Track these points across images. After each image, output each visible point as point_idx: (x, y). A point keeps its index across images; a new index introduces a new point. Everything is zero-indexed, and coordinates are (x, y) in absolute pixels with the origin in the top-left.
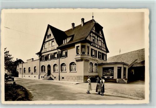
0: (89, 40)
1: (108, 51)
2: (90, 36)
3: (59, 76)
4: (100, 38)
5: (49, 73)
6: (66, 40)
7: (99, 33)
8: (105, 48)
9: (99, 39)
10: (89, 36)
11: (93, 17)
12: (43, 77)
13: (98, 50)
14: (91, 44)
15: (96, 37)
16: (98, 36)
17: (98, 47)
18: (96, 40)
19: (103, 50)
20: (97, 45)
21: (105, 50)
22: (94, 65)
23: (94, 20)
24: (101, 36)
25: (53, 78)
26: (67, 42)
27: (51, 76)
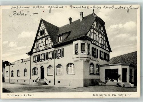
0: (90, 37)
1: (110, 51)
2: (91, 32)
3: (54, 79)
4: (102, 35)
5: (42, 77)
6: (62, 37)
7: (101, 29)
8: (107, 47)
9: (100, 36)
10: (89, 32)
11: (93, 10)
12: (35, 81)
13: (99, 49)
14: (92, 42)
15: (97, 34)
16: (100, 33)
17: (100, 45)
18: (97, 37)
19: (105, 50)
20: (98, 43)
21: (107, 49)
22: (95, 66)
23: (95, 14)
24: (103, 33)
25: (47, 82)
26: (64, 39)
27: (45, 80)
